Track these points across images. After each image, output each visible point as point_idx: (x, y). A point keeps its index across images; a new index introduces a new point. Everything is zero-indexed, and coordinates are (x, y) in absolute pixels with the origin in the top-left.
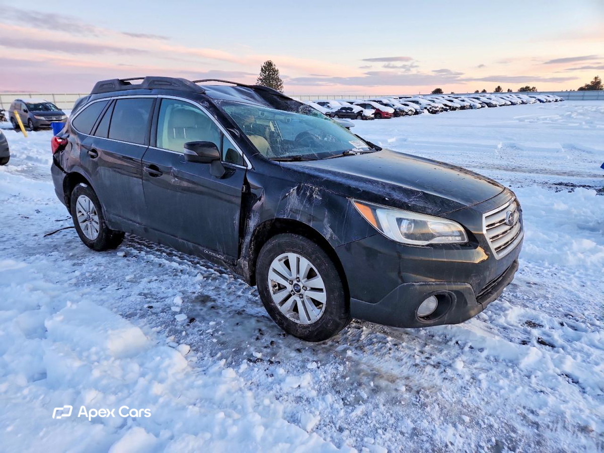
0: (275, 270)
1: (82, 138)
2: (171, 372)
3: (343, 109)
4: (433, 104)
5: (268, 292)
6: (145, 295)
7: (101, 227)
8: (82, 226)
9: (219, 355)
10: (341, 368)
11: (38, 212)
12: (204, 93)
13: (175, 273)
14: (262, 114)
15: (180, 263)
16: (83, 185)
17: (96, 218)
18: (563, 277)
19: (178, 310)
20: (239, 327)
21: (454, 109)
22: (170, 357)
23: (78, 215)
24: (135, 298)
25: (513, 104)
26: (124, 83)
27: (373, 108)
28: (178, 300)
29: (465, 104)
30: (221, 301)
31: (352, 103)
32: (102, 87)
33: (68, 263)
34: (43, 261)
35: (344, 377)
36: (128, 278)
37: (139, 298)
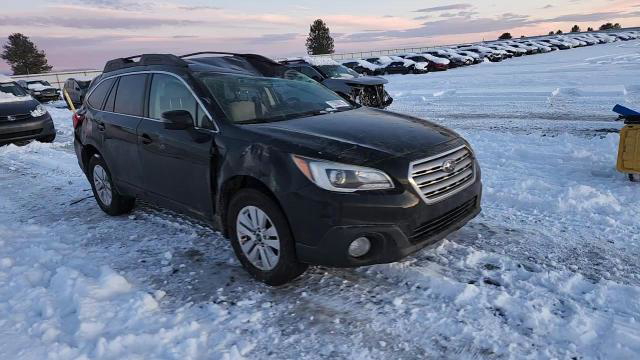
0: (241, 223)
1: (95, 113)
2: (140, 311)
3: (393, 64)
4: (494, 51)
5: (238, 243)
6: (143, 252)
7: (113, 193)
8: (99, 193)
9: (189, 298)
10: (291, 307)
11: (70, 183)
12: (187, 66)
13: (175, 232)
14: (242, 81)
15: (181, 224)
16: (96, 156)
17: (109, 185)
18: (547, 224)
19: (166, 263)
20: (216, 276)
21: (519, 54)
22: (142, 299)
23: (96, 183)
24: (133, 254)
25: (589, 44)
26: (127, 61)
27: (426, 60)
28: (168, 255)
29: (533, 48)
30: (207, 255)
31: (403, 57)
32: (111, 66)
33: (85, 226)
34: (63, 226)
35: (290, 314)
36: (132, 237)
37: (136, 254)
